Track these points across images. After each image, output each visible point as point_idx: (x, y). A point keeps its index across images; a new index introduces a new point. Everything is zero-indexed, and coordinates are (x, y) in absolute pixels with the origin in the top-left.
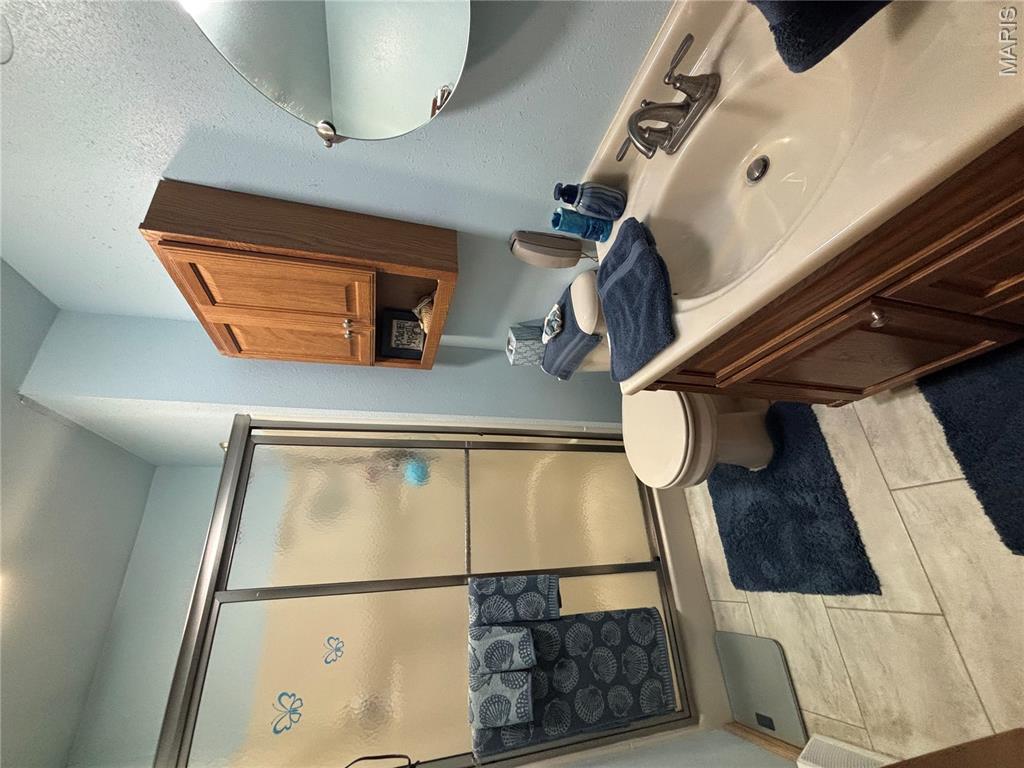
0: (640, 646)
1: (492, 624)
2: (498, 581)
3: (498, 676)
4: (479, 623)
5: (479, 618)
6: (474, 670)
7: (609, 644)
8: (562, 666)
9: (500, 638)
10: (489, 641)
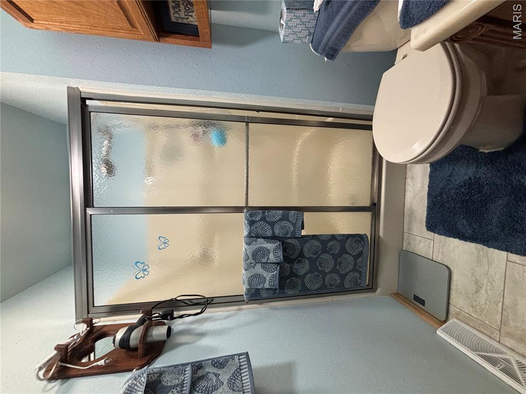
0: (351, 255)
1: (258, 237)
2: (264, 213)
3: (260, 265)
4: (250, 236)
5: (250, 233)
6: (246, 260)
7: (331, 253)
8: (299, 262)
9: (262, 245)
10: (255, 246)
